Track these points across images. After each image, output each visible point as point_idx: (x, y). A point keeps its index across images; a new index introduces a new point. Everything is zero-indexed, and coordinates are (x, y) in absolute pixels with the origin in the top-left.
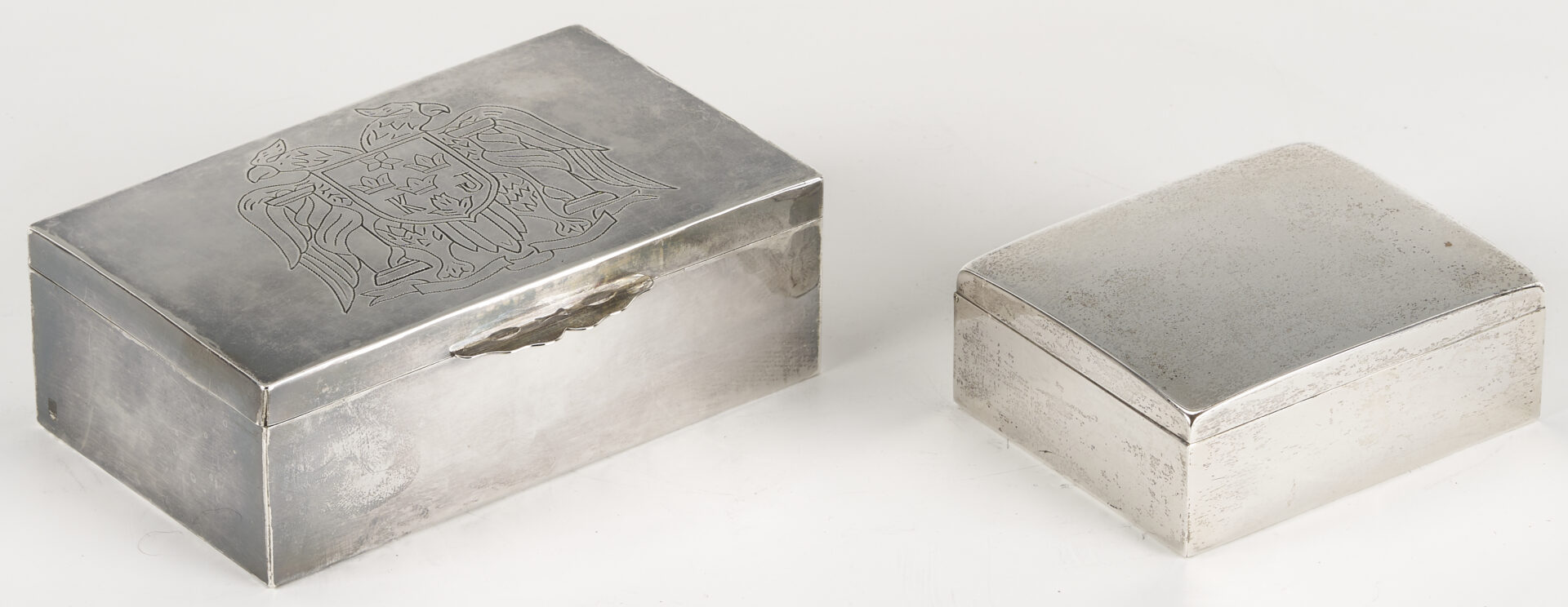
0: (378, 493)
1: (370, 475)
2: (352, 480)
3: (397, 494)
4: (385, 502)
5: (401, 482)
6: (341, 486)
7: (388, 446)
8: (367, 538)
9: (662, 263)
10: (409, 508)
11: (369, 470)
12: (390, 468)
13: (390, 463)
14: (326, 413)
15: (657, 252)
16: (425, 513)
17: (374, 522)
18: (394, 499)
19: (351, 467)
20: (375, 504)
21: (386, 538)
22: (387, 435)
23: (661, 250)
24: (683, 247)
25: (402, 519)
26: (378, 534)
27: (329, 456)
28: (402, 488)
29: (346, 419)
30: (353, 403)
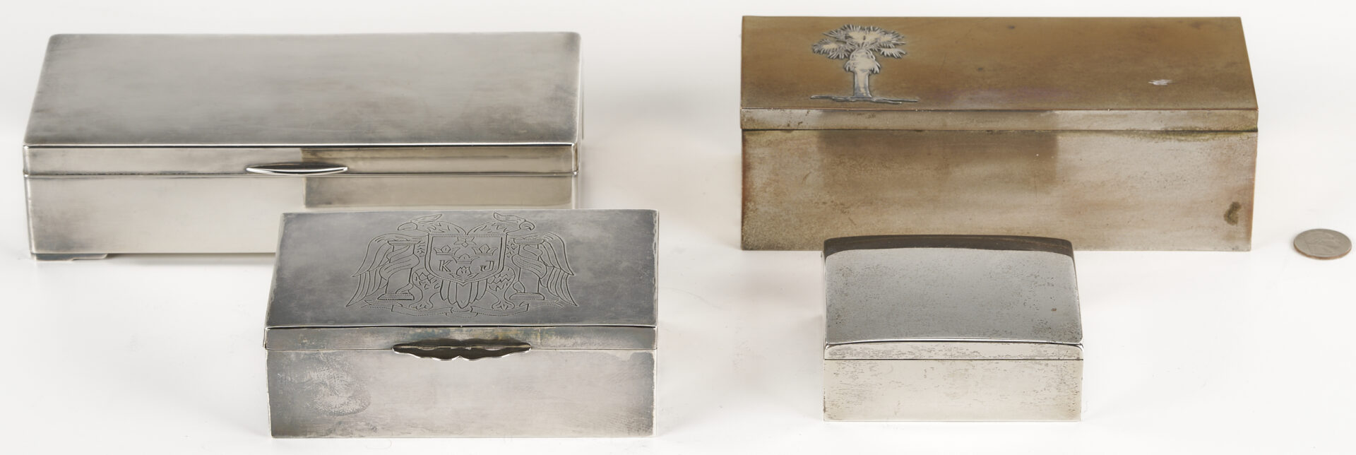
0: (341, 408)
1: (336, 397)
2: (324, 395)
3: (355, 413)
4: (346, 414)
5: (357, 407)
6: (316, 397)
7: (349, 385)
8: (335, 430)
9: (539, 341)
10: (363, 423)
11: (335, 394)
12: (350, 397)
13: (349, 395)
14: (305, 354)
15: (536, 335)
16: (374, 429)
17: (340, 423)
18: (353, 415)
19: (323, 388)
20: (339, 414)
21: (347, 433)
22: (349, 379)
23: (539, 334)
24: (554, 338)
25: (359, 427)
26: (343, 430)
27: (308, 377)
28: (358, 411)
29: (320, 361)
30: (324, 354)
